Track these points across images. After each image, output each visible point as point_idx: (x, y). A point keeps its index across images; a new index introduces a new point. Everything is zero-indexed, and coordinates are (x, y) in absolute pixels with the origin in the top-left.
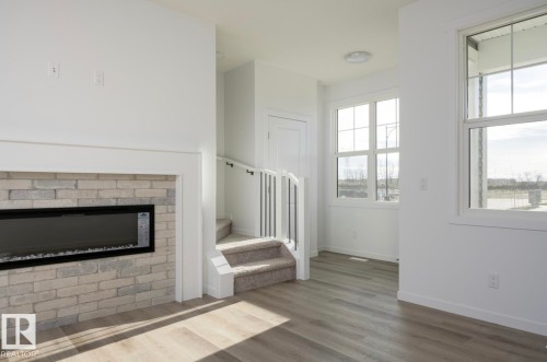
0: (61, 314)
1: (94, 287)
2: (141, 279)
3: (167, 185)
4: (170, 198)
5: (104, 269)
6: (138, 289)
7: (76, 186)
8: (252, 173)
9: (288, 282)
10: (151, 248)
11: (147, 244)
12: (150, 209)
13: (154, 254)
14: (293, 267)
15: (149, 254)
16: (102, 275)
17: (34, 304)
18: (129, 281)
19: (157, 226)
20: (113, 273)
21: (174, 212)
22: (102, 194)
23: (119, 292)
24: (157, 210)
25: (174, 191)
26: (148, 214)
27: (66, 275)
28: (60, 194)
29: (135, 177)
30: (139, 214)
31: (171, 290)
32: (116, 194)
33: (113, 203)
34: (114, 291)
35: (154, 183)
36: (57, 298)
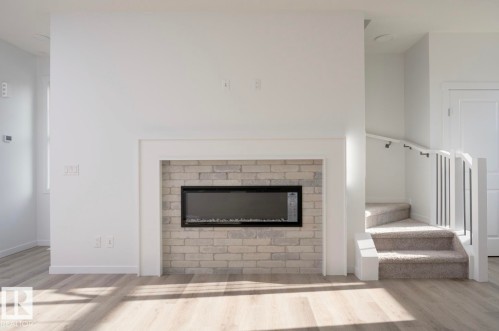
0: (232, 265)
1: (253, 249)
2: (291, 249)
3: (314, 169)
4: (317, 180)
5: (261, 236)
6: (288, 257)
7: (241, 170)
8: (428, 155)
9: (455, 279)
10: (299, 223)
11: (295, 220)
12: (298, 189)
13: (302, 229)
14: (464, 263)
15: (298, 228)
16: (259, 241)
17: (214, 254)
18: (280, 249)
19: (304, 205)
20: (268, 240)
21: (321, 193)
22: (260, 176)
23: (273, 257)
24: (305, 191)
25: (321, 174)
26: (296, 194)
27: (234, 236)
28: (230, 175)
29: (285, 162)
30: (289, 194)
31: (318, 262)
32: (270, 176)
33: (268, 184)
34: (269, 255)
35: (302, 167)
36: (228, 252)
